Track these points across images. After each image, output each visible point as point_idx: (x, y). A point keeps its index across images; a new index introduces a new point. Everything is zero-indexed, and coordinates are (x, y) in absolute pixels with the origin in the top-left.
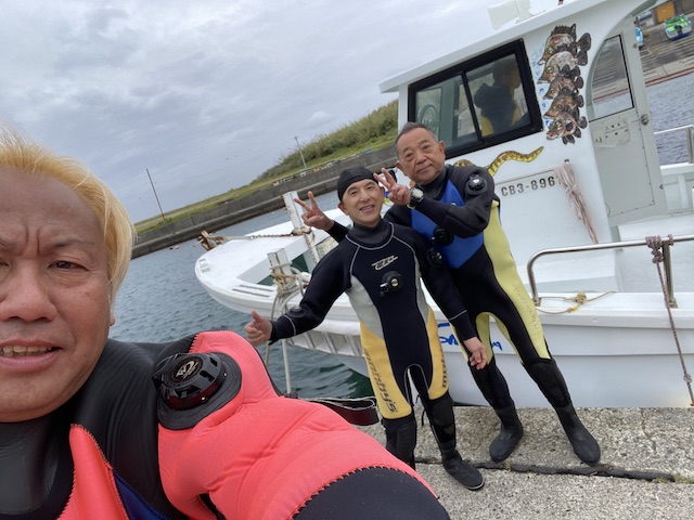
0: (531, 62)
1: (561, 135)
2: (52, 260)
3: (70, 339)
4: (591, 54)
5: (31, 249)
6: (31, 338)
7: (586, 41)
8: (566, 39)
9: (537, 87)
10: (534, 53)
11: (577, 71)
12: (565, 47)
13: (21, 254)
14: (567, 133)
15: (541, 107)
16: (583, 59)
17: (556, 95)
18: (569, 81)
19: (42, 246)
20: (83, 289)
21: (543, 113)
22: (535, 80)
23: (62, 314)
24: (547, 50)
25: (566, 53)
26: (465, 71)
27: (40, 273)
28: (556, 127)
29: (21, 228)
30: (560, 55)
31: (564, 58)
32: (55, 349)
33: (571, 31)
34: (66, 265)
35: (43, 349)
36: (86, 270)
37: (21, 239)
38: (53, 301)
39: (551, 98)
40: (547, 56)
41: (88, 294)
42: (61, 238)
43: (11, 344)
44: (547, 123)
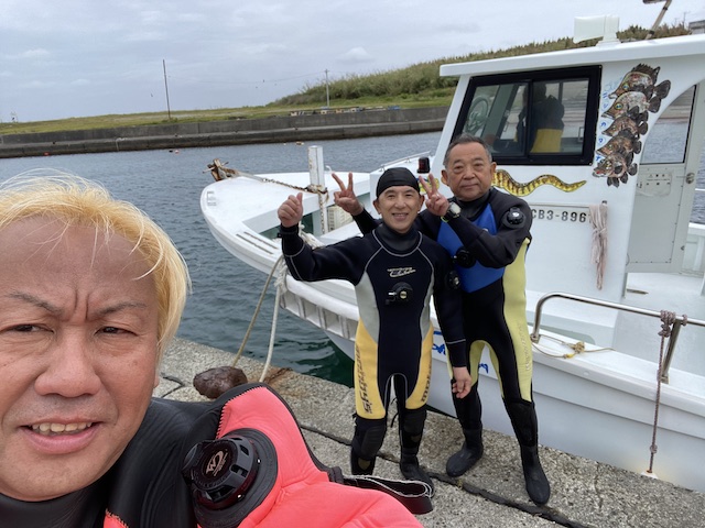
0: (602, 92)
1: (608, 174)
2: (100, 326)
3: (113, 412)
4: (665, 103)
5: (79, 315)
6: (70, 416)
7: (664, 89)
8: (645, 80)
9: (601, 120)
10: (609, 83)
11: (645, 116)
12: (641, 88)
13: (67, 320)
14: (614, 175)
15: (598, 141)
16: (655, 106)
17: (616, 133)
18: (633, 124)
19: (91, 312)
20: (131, 357)
21: (597, 148)
22: (601, 112)
23: (106, 385)
24: (622, 85)
25: (640, 94)
26: (533, 81)
27: (87, 340)
28: (605, 166)
29: (70, 292)
30: (634, 94)
31: (637, 99)
32: (94, 424)
33: (653, 73)
34: (114, 330)
35: (83, 426)
36: (136, 335)
37: (70, 304)
38: (98, 372)
39: (610, 135)
40: (620, 91)
41: (136, 362)
42: (112, 302)
43: (51, 422)
44: (598, 158)
